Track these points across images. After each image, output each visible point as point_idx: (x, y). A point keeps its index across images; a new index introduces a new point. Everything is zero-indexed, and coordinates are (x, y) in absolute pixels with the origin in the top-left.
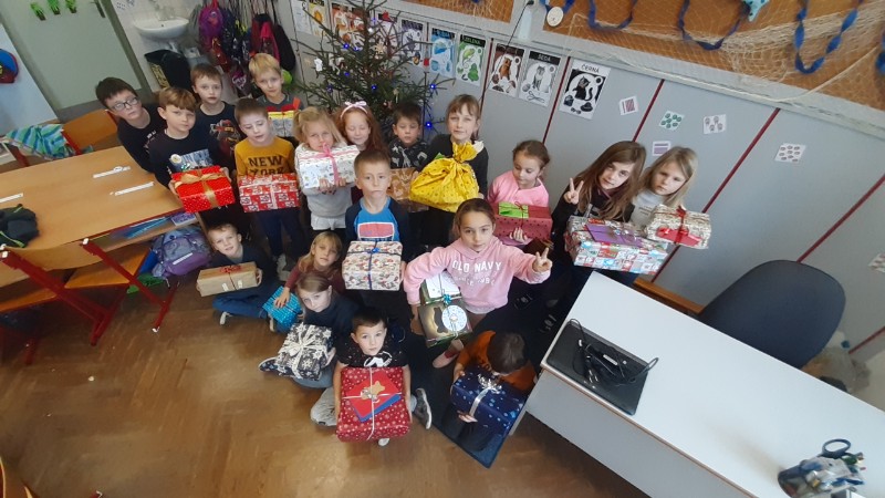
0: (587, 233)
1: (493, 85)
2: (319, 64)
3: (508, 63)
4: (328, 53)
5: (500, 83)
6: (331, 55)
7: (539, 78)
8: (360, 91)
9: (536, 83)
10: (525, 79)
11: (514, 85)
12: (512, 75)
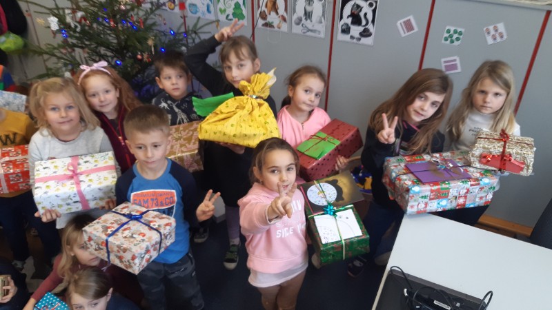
0: (410, 175)
1: (261, 22)
2: (54, 23)
4: (63, 9)
5: (269, 19)
6: (67, 11)
7: (309, 9)
8: (108, 47)
9: (308, 15)
10: (295, 12)
11: (284, 20)
12: (281, 11)
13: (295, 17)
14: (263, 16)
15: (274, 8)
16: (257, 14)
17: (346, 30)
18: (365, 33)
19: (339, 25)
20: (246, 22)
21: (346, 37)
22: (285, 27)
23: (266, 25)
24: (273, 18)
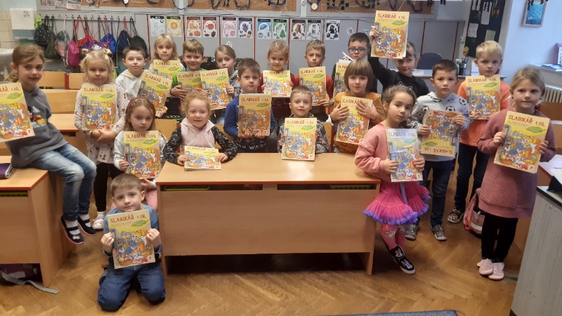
1: (293, 37)
3: (299, 27)
5: (297, 35)
7: (314, 29)
9: (313, 32)
10: (308, 31)
11: (304, 35)
12: (302, 32)
13: (308, 33)
14: (294, 35)
15: (299, 30)
16: (291, 34)
17: (328, 36)
18: (336, 36)
19: (326, 34)
20: (285, 39)
21: (329, 39)
22: (303, 38)
23: (296, 38)
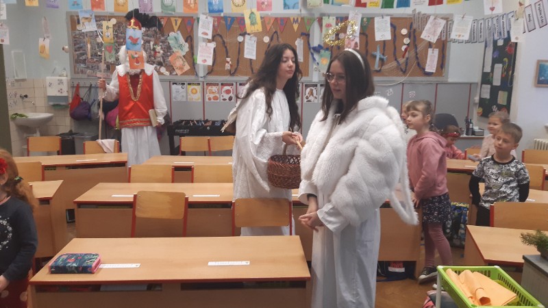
1: (306, 100)
3: (312, 90)
5: (310, 99)
10: (320, 94)
11: (316, 98)
12: (315, 95)
14: (307, 98)
15: (311, 93)
16: (305, 97)
22: (316, 101)
23: (309, 101)
24: (311, 98)
